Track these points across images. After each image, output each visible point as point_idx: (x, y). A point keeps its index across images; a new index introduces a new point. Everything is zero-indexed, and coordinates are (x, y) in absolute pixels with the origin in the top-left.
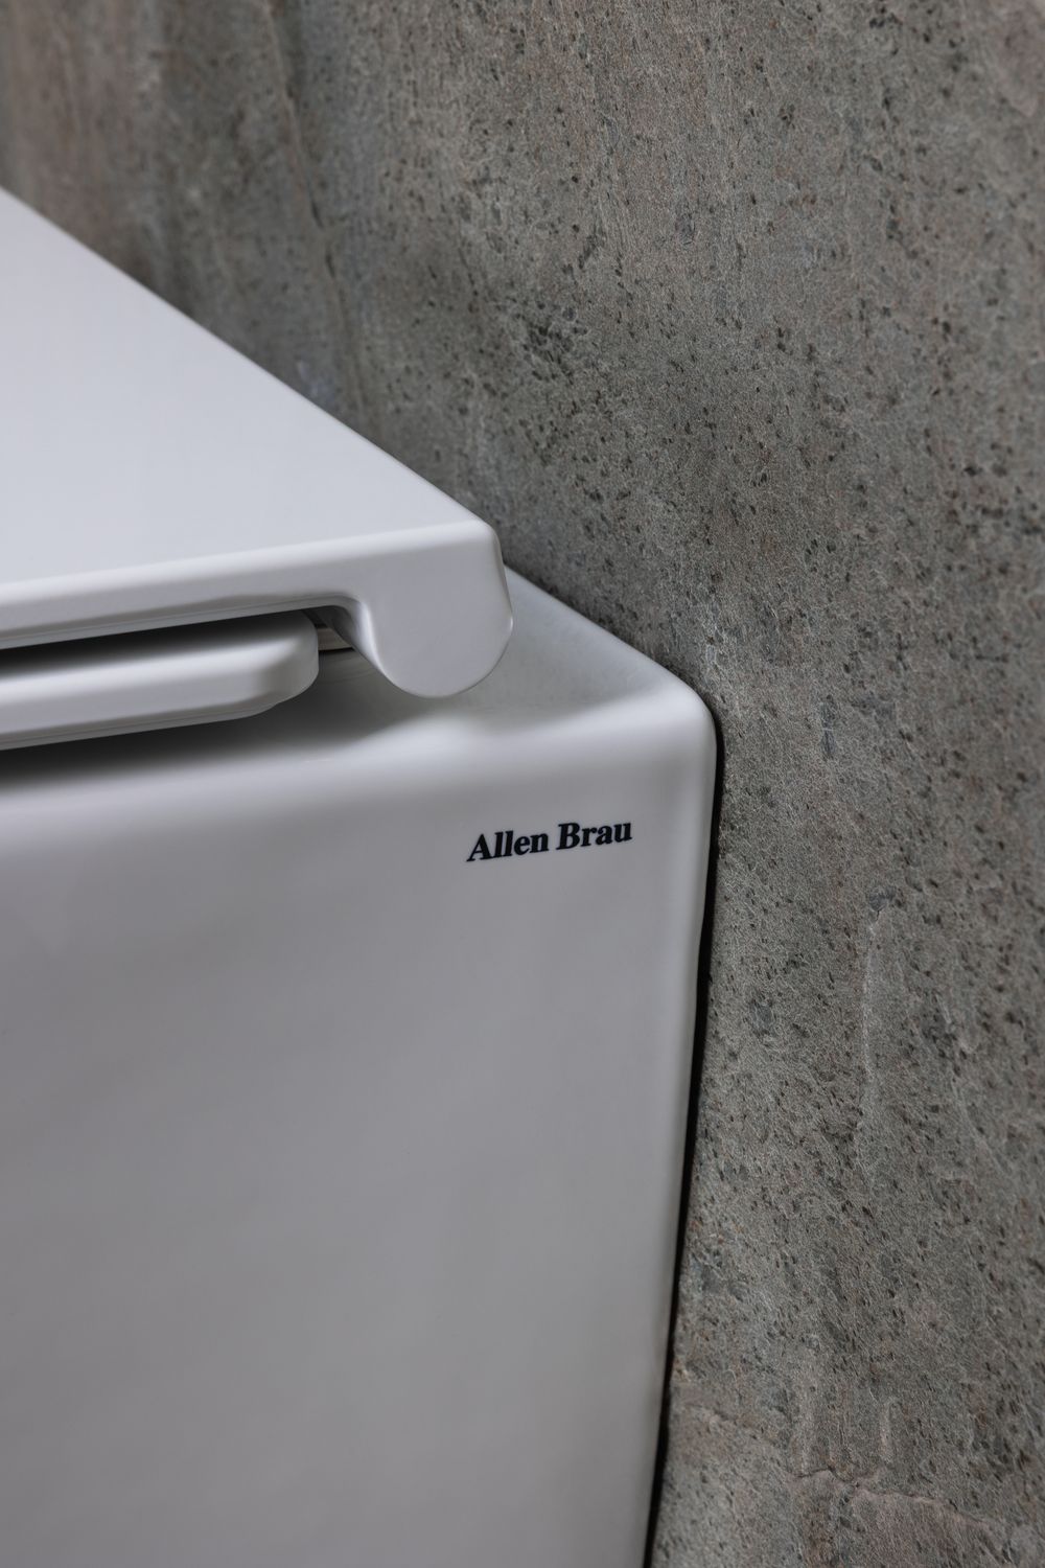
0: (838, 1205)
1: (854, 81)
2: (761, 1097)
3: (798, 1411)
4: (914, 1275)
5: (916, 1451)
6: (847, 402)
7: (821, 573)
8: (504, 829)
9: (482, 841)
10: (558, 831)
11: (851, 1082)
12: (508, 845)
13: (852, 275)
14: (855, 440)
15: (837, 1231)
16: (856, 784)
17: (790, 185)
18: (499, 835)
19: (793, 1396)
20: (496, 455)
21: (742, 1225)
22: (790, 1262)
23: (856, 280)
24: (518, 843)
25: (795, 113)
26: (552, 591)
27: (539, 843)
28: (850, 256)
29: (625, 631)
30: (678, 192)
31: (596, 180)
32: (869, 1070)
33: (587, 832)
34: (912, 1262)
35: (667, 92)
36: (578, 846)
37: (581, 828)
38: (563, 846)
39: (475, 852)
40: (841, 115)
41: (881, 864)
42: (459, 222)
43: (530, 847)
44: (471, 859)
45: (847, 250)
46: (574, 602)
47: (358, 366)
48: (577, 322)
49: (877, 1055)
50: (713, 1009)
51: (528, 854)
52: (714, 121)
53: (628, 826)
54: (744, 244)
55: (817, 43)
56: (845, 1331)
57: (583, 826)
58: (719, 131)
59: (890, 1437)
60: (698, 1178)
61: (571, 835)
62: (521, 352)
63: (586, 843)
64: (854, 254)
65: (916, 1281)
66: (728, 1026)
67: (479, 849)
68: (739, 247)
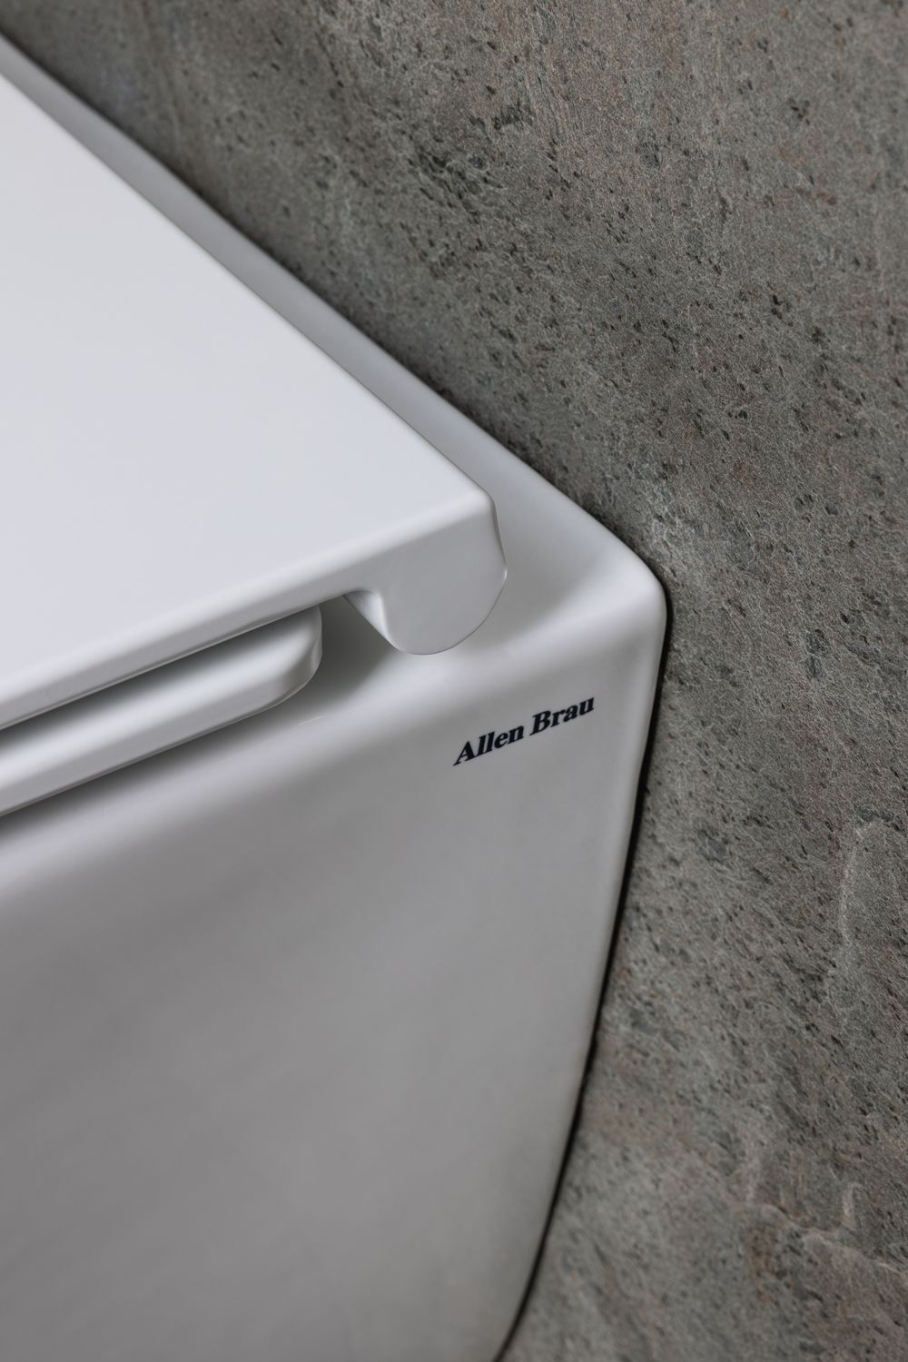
0: (802, 1023)
1: (895, 111)
2: (710, 907)
3: (743, 1154)
4: (891, 1109)
5: (884, 1234)
6: (864, 397)
7: (815, 526)
8: (486, 732)
9: (468, 747)
10: (532, 721)
11: (825, 938)
12: (491, 742)
13: (880, 289)
14: (872, 433)
15: (798, 1041)
16: (848, 713)
17: (800, 175)
18: (483, 739)
19: (738, 1141)
20: (367, 241)
21: (679, 992)
22: (739, 1043)
23: (885, 295)
24: (499, 739)
25: (811, 110)
26: (444, 393)
27: (516, 734)
28: (879, 271)
29: (543, 465)
30: (642, 120)
31: (522, 59)
32: (846, 936)
33: (556, 715)
34: (889, 1098)
35: (629, 19)
36: (549, 728)
37: (552, 713)
38: (536, 730)
39: (461, 756)
40: (876, 138)
41: (876, 788)
42: (318, 10)
43: (508, 740)
44: (458, 763)
45: (875, 264)
46: (474, 413)
47: (171, 84)
48: (488, 173)
49: (858, 930)
50: (648, 816)
51: (506, 746)
52: (695, 72)
53: (591, 701)
54: (729, 200)
55: (846, 55)
56: (804, 1118)
57: (554, 711)
58: (702, 84)
59: (853, 1211)
60: (626, 940)
61: (543, 721)
62: (405, 166)
63: (556, 723)
64: (884, 271)
65: (894, 1114)
66: (666, 833)
67: (465, 753)
68: (723, 202)
